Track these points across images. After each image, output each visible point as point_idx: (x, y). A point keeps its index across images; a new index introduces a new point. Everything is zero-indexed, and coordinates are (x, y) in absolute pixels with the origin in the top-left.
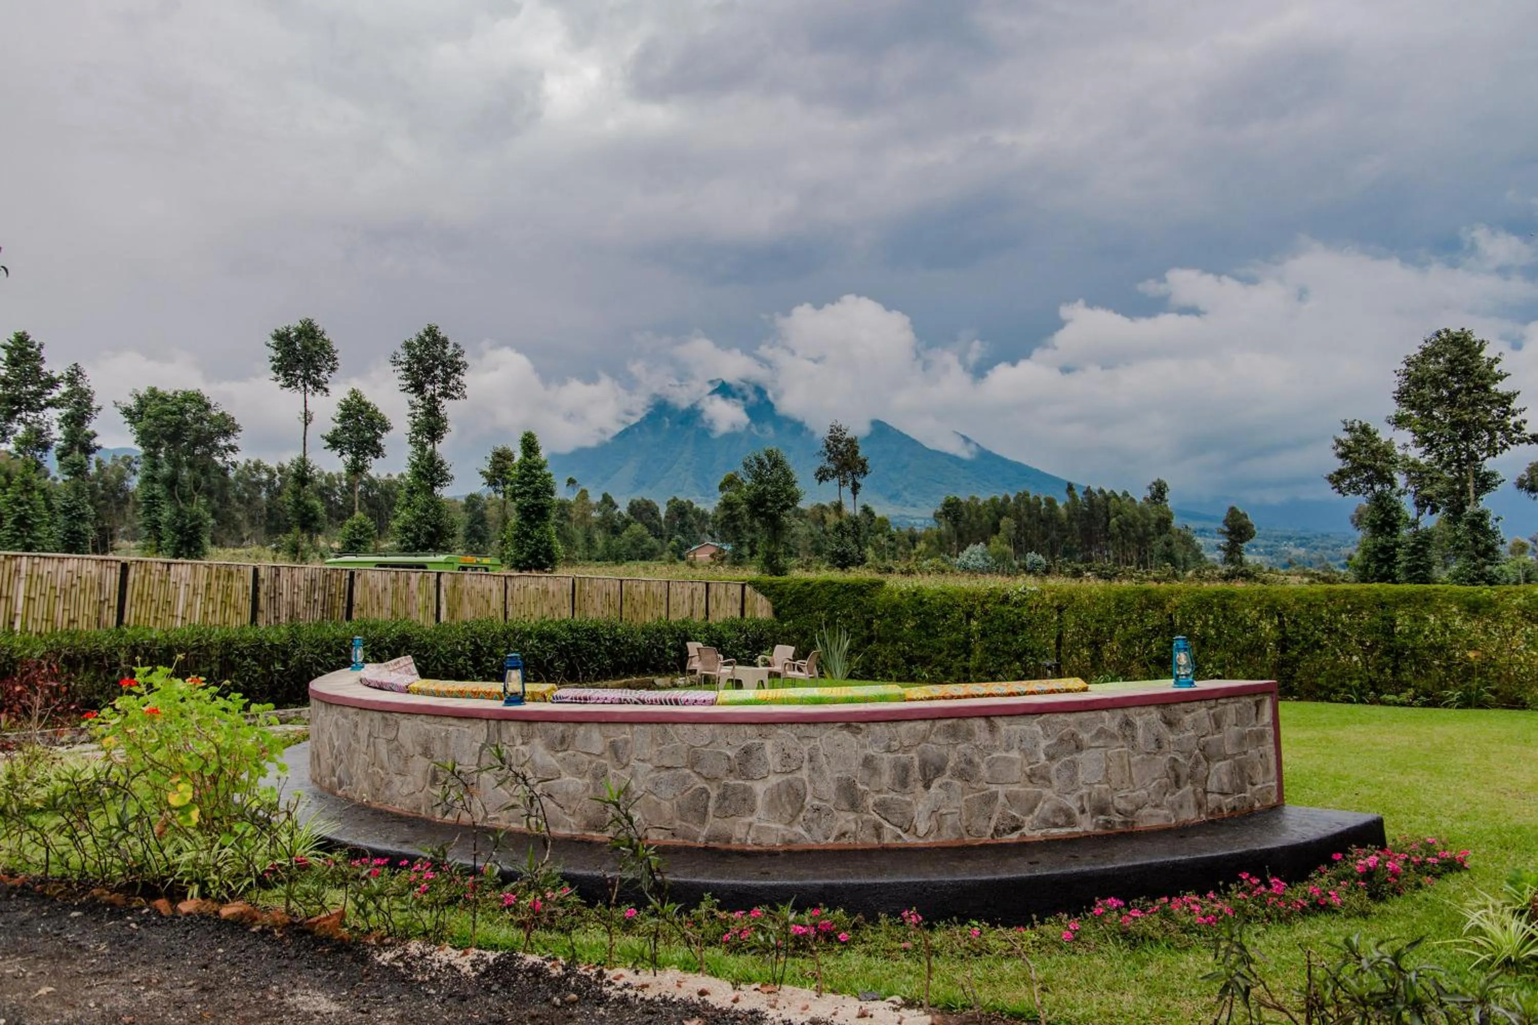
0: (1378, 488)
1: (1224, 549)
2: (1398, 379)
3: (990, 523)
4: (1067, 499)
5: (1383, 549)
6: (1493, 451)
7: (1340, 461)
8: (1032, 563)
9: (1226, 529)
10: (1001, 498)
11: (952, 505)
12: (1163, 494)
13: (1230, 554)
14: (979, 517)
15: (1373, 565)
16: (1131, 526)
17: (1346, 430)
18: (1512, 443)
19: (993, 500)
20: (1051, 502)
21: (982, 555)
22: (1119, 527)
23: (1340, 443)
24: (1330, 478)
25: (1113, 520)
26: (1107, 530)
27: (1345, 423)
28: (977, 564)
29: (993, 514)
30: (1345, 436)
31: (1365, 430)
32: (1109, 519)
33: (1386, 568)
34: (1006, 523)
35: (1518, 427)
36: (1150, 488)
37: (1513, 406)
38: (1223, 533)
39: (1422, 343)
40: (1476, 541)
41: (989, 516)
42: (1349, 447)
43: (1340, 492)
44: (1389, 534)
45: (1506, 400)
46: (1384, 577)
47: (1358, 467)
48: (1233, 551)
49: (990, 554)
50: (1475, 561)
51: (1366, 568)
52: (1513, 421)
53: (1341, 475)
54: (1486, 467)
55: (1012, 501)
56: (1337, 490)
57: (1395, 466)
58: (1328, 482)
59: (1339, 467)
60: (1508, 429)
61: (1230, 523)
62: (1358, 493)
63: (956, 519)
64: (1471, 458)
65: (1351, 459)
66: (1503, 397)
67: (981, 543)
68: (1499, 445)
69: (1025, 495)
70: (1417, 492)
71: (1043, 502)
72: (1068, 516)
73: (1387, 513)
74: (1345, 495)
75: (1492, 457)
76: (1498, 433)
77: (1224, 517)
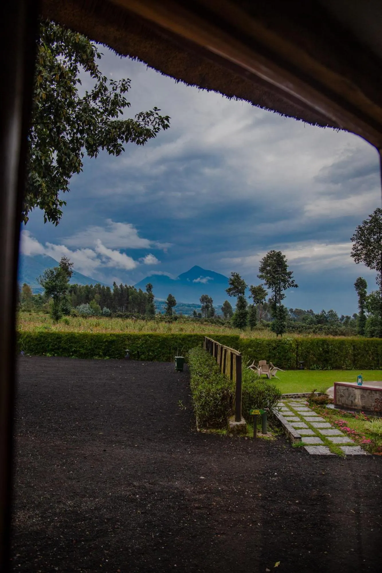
0: (240, 295)
1: (166, 309)
3: (85, 295)
4: (114, 288)
5: (242, 314)
6: (285, 288)
7: (230, 285)
8: (105, 312)
9: (167, 302)
10: (89, 286)
12: (151, 288)
13: (168, 311)
14: (81, 293)
16: (136, 299)
17: (232, 275)
18: (290, 286)
19: (87, 286)
20: (108, 289)
21: (89, 308)
22: (132, 299)
23: (230, 280)
24: (227, 291)
25: (130, 297)
26: (128, 300)
27: (232, 273)
28: (87, 312)
29: (86, 292)
30: (232, 278)
31: (237, 276)
32: (128, 297)
33: (242, 320)
34: (97, 296)
35: (293, 282)
36: (147, 286)
37: (291, 276)
38: (166, 303)
39: (267, 254)
41: (85, 293)
42: (233, 281)
44: (243, 309)
46: (242, 323)
47: (236, 287)
48: (169, 309)
49: (92, 308)
50: (280, 320)
51: (236, 320)
52: (291, 280)
53: (230, 290)
54: (282, 293)
55: (94, 287)
56: (228, 295)
57: (246, 288)
58: (226, 292)
59: (230, 287)
60: (289, 282)
61: (169, 300)
62: (235, 296)
63: (75, 293)
64: (280, 290)
65: (233, 285)
66: (289, 273)
67: (87, 303)
68: (287, 287)
69: (99, 285)
70: (254, 297)
71: (106, 288)
72: (114, 294)
73: (243, 303)
74: (231, 296)
75: (285, 290)
76: (287, 283)
77: (167, 297)
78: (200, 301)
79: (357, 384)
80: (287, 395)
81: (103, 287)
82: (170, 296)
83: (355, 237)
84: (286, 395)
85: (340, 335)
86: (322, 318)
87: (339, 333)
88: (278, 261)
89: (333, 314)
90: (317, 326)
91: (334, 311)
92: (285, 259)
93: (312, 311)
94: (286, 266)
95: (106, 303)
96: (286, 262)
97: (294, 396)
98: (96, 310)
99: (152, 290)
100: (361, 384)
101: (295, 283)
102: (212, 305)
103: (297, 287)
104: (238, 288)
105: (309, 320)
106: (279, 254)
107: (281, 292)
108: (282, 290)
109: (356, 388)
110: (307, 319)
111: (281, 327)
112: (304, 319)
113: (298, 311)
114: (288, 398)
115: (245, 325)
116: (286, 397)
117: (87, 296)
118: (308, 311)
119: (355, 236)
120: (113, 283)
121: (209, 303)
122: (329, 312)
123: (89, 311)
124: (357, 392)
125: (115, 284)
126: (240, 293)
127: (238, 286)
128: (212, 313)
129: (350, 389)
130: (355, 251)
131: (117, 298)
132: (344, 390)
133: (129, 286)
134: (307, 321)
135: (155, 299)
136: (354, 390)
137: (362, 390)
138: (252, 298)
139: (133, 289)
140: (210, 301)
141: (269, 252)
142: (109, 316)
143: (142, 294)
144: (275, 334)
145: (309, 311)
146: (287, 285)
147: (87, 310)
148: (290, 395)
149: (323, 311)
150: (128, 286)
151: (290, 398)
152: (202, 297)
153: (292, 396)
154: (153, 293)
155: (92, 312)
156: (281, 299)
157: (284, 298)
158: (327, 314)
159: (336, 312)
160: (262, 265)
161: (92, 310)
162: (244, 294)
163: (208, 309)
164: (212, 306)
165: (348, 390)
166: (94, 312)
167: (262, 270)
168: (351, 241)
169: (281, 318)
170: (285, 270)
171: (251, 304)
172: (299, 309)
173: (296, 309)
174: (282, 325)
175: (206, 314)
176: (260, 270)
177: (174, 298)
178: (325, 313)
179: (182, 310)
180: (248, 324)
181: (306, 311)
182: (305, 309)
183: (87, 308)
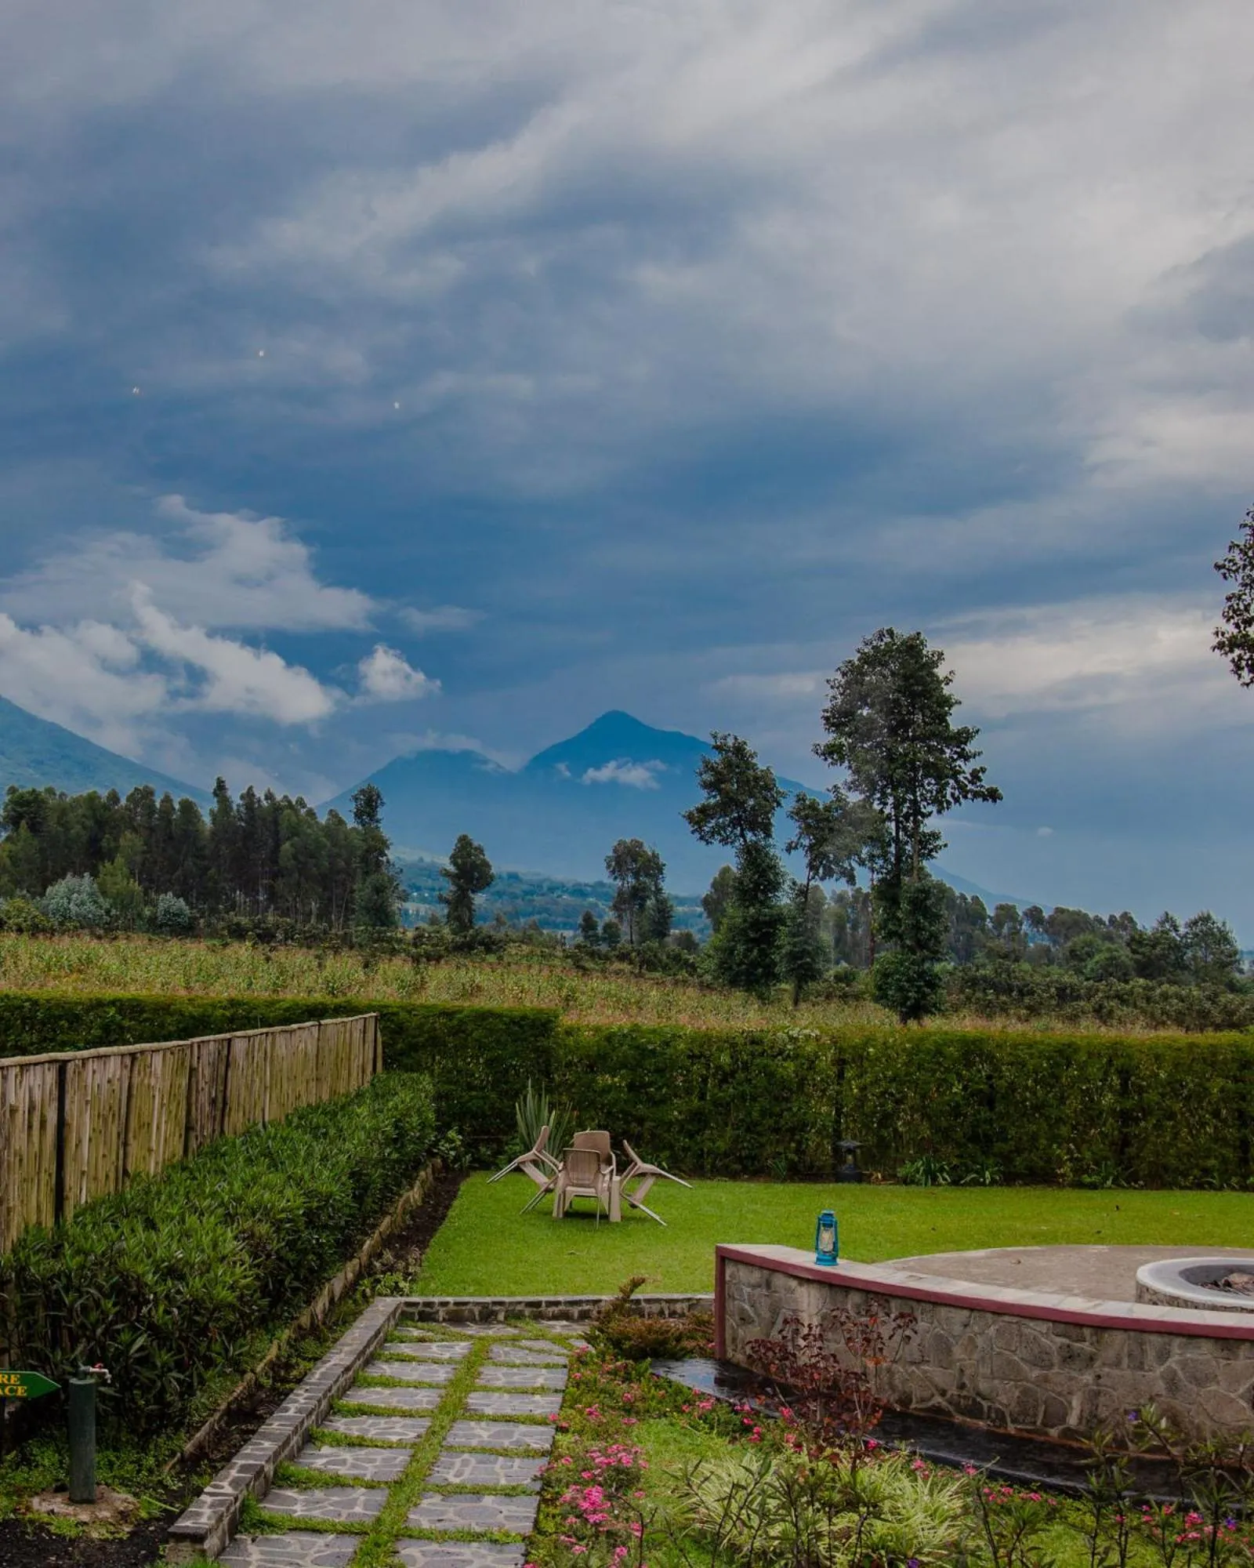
0: (749, 836)
1: (447, 902)
2: (831, 692)
3: (84, 839)
4: (215, 806)
5: (756, 924)
6: (940, 803)
7: (704, 793)
8: (167, 912)
9: (452, 868)
10: (104, 793)
11: (28, 803)
12: (374, 808)
13: (456, 909)
14: (66, 827)
15: (741, 948)
16: (312, 856)
17: (717, 748)
18: (965, 797)
19: (93, 799)
20: (188, 807)
21: (91, 895)
22: (295, 858)
23: (709, 767)
24: (690, 818)
25: (286, 846)
26: (275, 862)
28: (83, 910)
29: (89, 823)
30: (716, 758)
31: (739, 750)
32: (278, 845)
33: (755, 952)
34: (130, 841)
35: (975, 776)
36: (356, 799)
37: (970, 748)
38: (447, 874)
39: (861, 646)
40: (917, 928)
41: (84, 827)
42: (720, 773)
43: (702, 838)
44: (762, 903)
45: (963, 737)
46: (754, 965)
47: (729, 803)
48: (459, 906)
49: (104, 893)
50: (914, 953)
51: (731, 951)
52: (967, 768)
53: (705, 812)
54: (930, 825)
55: (123, 802)
56: (697, 835)
57: (779, 804)
58: (686, 822)
59: (704, 801)
60: (961, 777)
61: (459, 861)
62: (725, 841)
63: (34, 828)
64: (916, 812)
65: (720, 791)
66: (959, 733)
67: (86, 874)
68: (949, 797)
69: (148, 793)
70: (811, 848)
71: (177, 807)
72: (213, 833)
73: (763, 873)
74: (708, 843)
75: (939, 812)
76: (952, 782)
77: (451, 849)
78: (609, 866)
79: (814, 1256)
80: (538, 1304)
81: (167, 800)
82: (464, 843)
83: (1237, 559)
84: (530, 1304)
85: (1218, 1027)
86: (1158, 951)
87: (1218, 1020)
88: (906, 678)
89: (1213, 934)
90: (1128, 987)
91: (1214, 917)
92: (941, 672)
93: (1131, 920)
94: (947, 702)
95: (179, 872)
96: (948, 681)
97: (575, 1311)
98: (124, 902)
99: (381, 813)
100: (832, 1257)
101: (987, 782)
102: (662, 885)
103: (994, 801)
104: (740, 805)
105: (1097, 958)
106: (912, 648)
107: (926, 821)
108: (930, 813)
109: (802, 1281)
110: (1090, 955)
111: (919, 987)
112: (1075, 957)
113: (1065, 916)
114: (538, 1317)
115: (771, 976)
116: (527, 1311)
117: (94, 841)
118: (1112, 919)
119: (1237, 556)
120: (215, 785)
121: (647, 875)
122: (1195, 923)
123: (93, 908)
124: (806, 1300)
125: (221, 786)
126: (752, 830)
127: (741, 798)
128: (659, 923)
129: (779, 1280)
130: (1237, 626)
131: (224, 850)
132: (754, 1287)
133: (286, 797)
134: (1090, 964)
135: (391, 854)
136: (793, 1292)
137: (826, 1291)
138: (801, 852)
139: (303, 811)
140: (652, 868)
141: (869, 637)
142: (185, 930)
143: (342, 836)
144: (896, 1018)
145: (1118, 916)
146: (949, 790)
147: (83, 903)
148: (550, 1304)
149: (1167, 918)
150: (279, 797)
151: (549, 1319)
152: (615, 851)
153: (561, 1307)
154: (385, 831)
155: (108, 912)
156: (923, 856)
157: (936, 849)
158: (1182, 930)
159: (1224, 924)
160: (834, 697)
161: (106, 903)
162: (768, 835)
163: (642, 906)
164: (659, 890)
165: (768, 1285)
166: (113, 912)
167: (838, 720)
168: (1219, 574)
169: (921, 945)
170: (942, 719)
171: (799, 882)
172: (1071, 909)
173: (1059, 911)
174: (921, 975)
175: (635, 928)
176: (827, 719)
177: (480, 850)
178: (1175, 928)
179: (546, 910)
180: (781, 969)
181: (1106, 919)
182: (1101, 910)
183: (85, 896)
